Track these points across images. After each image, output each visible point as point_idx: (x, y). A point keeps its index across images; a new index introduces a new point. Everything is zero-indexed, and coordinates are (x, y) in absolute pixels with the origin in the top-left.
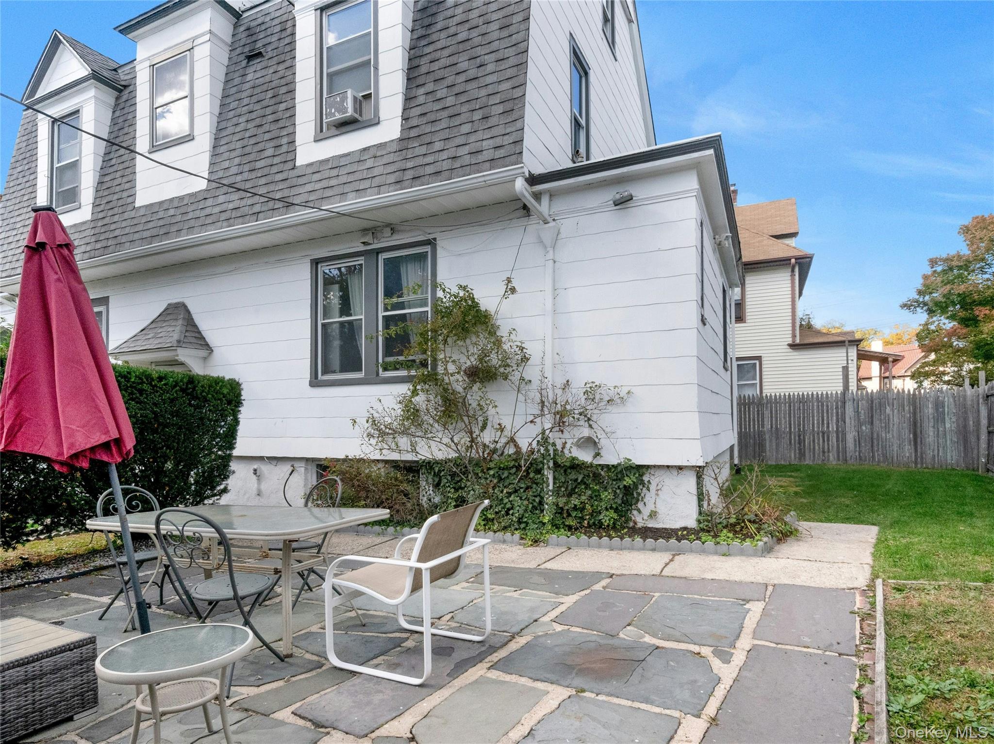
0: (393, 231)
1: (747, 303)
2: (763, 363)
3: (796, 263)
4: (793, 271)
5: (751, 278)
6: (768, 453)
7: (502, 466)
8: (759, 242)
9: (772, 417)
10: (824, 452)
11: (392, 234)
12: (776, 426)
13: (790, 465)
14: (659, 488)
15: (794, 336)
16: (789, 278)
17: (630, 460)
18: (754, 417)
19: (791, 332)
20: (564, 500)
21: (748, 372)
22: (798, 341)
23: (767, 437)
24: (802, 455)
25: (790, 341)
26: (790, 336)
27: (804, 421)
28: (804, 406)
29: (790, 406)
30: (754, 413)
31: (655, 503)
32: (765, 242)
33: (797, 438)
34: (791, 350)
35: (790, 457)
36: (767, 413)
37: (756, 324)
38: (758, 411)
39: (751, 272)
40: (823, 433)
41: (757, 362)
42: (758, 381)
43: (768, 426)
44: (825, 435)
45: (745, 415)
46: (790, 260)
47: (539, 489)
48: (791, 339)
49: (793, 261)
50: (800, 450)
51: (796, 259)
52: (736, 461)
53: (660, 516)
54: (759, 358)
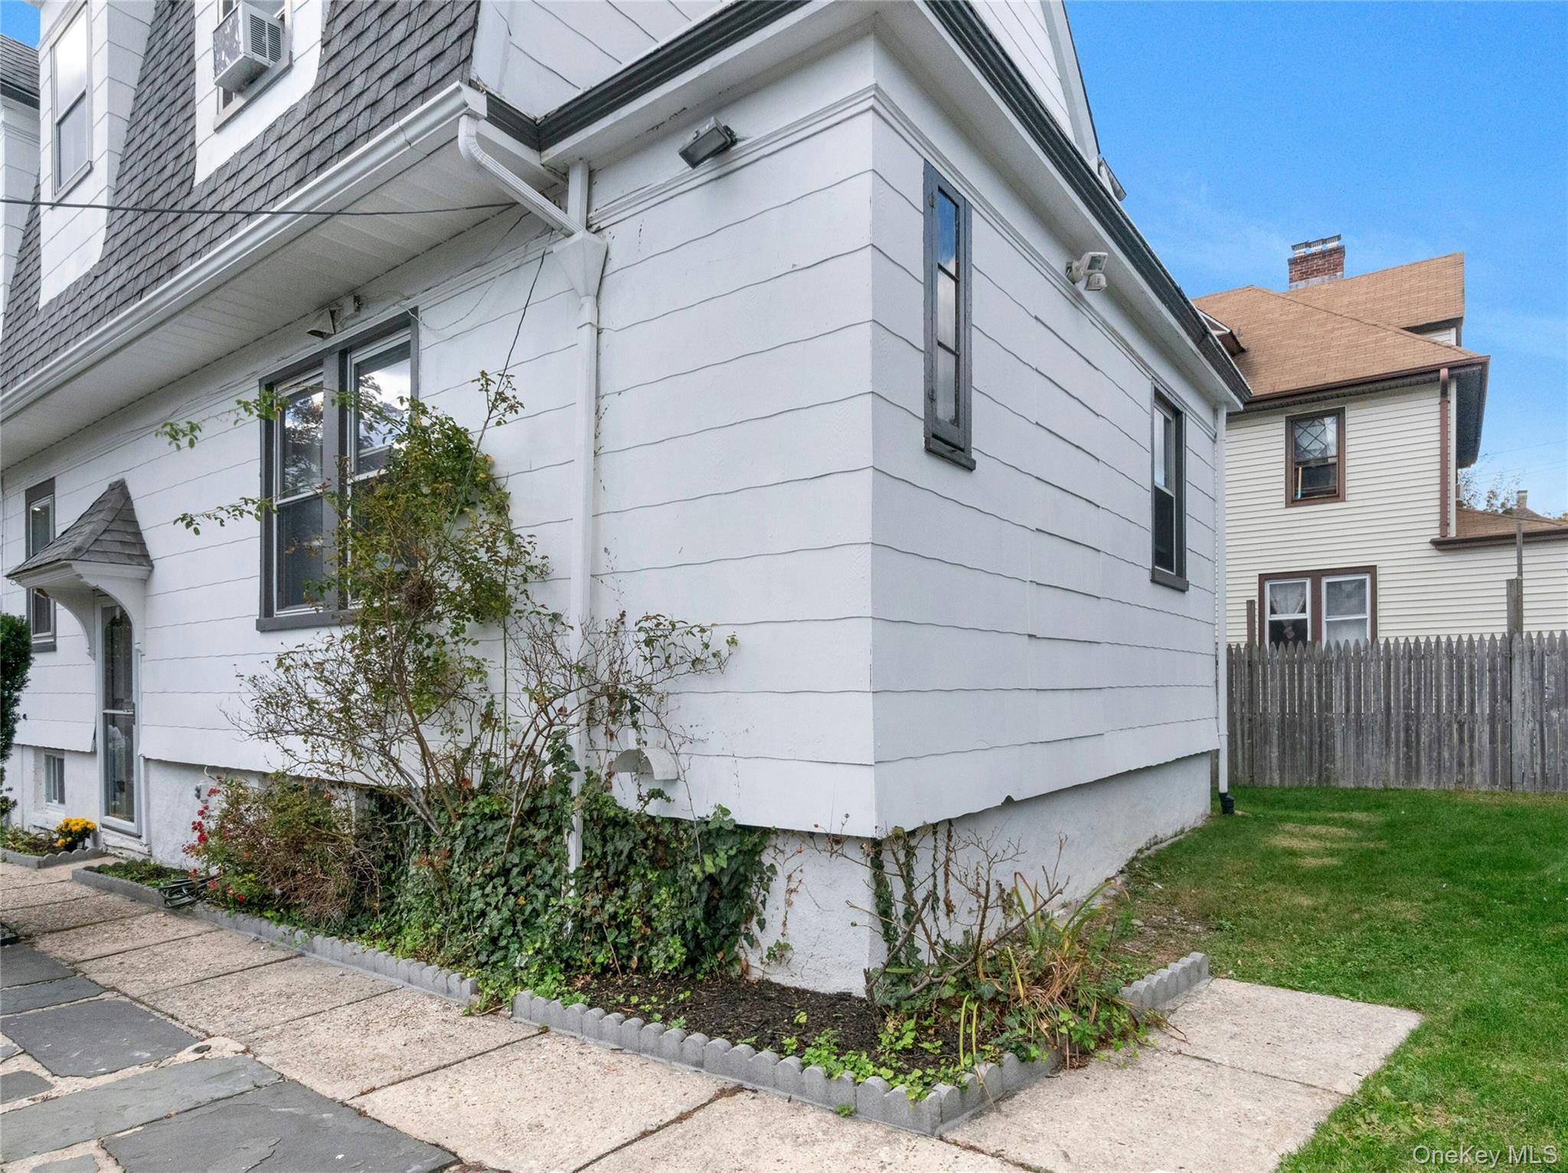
0: (359, 303)
1: (1348, 463)
2: (1379, 578)
3: (1451, 377)
4: (1444, 393)
5: (1358, 413)
6: (1339, 764)
7: (487, 811)
8: (1376, 342)
9: (1348, 689)
10: (1461, 765)
11: (358, 309)
12: (1358, 713)
13: (1386, 789)
14: (793, 886)
15: (1444, 524)
16: (1438, 408)
17: (726, 812)
18: (1311, 688)
19: (1438, 517)
20: (594, 900)
21: (1349, 596)
22: (1452, 533)
23: (1338, 729)
24: (1411, 769)
25: (1435, 534)
26: (1437, 524)
27: (1418, 699)
28: (1418, 665)
29: (1388, 666)
30: (1310, 680)
31: (784, 924)
32: (1389, 341)
33: (1402, 735)
34: (1439, 554)
35: (1387, 773)
36: (1338, 682)
37: (1367, 503)
38: (1319, 676)
39: (1357, 401)
40: (1461, 726)
41: (1368, 577)
42: (1368, 616)
43: (1338, 707)
44: (1465, 727)
45: (1292, 680)
46: (1438, 371)
47: (551, 871)
48: (1437, 531)
49: (1444, 372)
50: (1408, 758)
51: (1450, 369)
52: (1223, 788)
53: (797, 958)
54: (1371, 570)
